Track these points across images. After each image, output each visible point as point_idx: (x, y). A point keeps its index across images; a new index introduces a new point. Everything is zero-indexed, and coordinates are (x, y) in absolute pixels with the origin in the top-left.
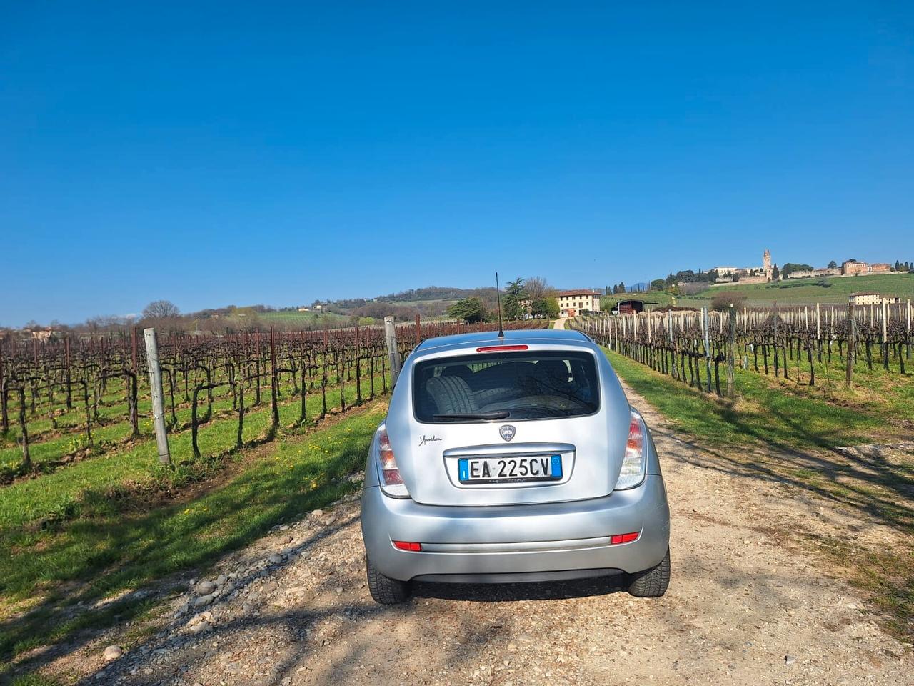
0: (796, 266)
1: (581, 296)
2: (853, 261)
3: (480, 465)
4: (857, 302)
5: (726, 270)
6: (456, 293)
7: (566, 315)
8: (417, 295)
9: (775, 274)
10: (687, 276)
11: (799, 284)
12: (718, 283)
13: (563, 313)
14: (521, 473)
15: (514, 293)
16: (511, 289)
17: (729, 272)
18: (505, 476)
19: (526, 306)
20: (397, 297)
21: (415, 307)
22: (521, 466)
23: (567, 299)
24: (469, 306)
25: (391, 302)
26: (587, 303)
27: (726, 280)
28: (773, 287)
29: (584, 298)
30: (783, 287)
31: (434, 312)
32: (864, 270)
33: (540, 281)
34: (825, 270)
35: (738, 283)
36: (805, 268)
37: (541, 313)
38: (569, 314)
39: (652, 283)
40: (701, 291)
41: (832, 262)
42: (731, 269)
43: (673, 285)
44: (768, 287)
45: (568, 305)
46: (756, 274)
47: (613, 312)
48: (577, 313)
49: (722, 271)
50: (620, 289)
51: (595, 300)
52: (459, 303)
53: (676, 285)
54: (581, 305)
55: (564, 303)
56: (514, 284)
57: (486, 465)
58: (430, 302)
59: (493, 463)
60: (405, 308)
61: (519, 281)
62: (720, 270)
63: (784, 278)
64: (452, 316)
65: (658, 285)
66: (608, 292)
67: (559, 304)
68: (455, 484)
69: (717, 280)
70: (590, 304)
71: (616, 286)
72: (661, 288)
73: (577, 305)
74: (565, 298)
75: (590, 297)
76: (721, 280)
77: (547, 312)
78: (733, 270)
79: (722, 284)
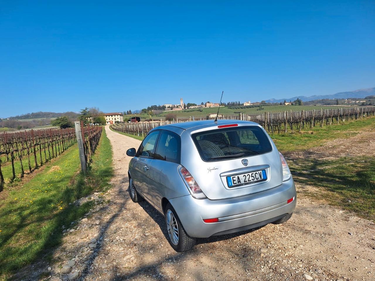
0: (191, 104)
1: (115, 115)
2: (209, 102)
3: (236, 178)
4: (211, 116)
5: (168, 105)
6: (54, 115)
7: (109, 123)
8: (32, 116)
9: (185, 107)
10: (155, 108)
11: (193, 111)
12: (166, 110)
13: (108, 123)
14: (252, 179)
15: (84, 114)
16: (83, 112)
17: (169, 106)
18: (247, 181)
19: (90, 120)
20: (20, 117)
21: (31, 122)
22: (252, 176)
23: (109, 117)
24: (62, 120)
25: (17, 119)
26: (118, 118)
27: (169, 109)
28: (184, 112)
29: (116, 116)
30: (188, 112)
31: (43, 124)
32: (212, 106)
33: (96, 109)
34: (200, 105)
35: (173, 110)
36: (194, 105)
37: (98, 123)
38: (111, 123)
39: (142, 110)
40: (160, 113)
41: (202, 103)
42: (170, 105)
43: (150, 111)
44: (183, 112)
45: (109, 119)
46: (178, 107)
47: (129, 122)
48: (114, 123)
49: (167, 106)
50: (129, 113)
51: (121, 117)
52: (57, 119)
53: (151, 111)
54: (115, 119)
55: (108, 118)
56: (84, 110)
57: (238, 178)
58: (40, 119)
59: (241, 177)
60: (26, 122)
61: (86, 109)
62: (166, 105)
63: (188, 109)
64: (54, 125)
65: (144, 111)
66: (125, 114)
67: (106, 119)
68: (227, 188)
69: (165, 109)
70: (119, 119)
71: (128, 111)
72: (145, 112)
73: (114, 119)
74: (108, 116)
75: (119, 116)
76: (167, 109)
77: (100, 122)
78: (171, 106)
79: (167, 111)
